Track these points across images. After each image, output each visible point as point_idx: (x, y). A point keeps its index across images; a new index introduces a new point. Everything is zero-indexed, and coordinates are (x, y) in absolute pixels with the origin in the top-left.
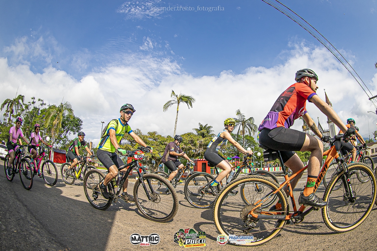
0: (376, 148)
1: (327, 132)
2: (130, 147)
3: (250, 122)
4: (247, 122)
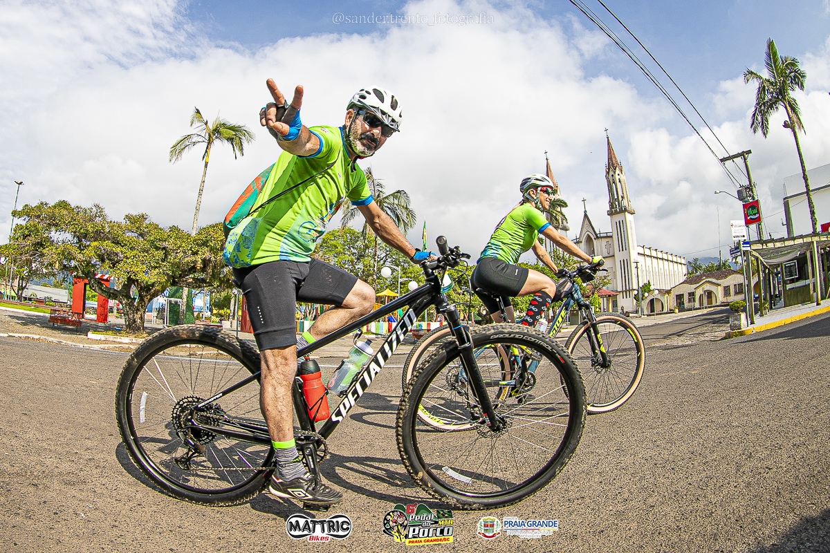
0: (735, 285)
1: (607, 237)
2: (74, 250)
3: (396, 202)
4: (387, 201)
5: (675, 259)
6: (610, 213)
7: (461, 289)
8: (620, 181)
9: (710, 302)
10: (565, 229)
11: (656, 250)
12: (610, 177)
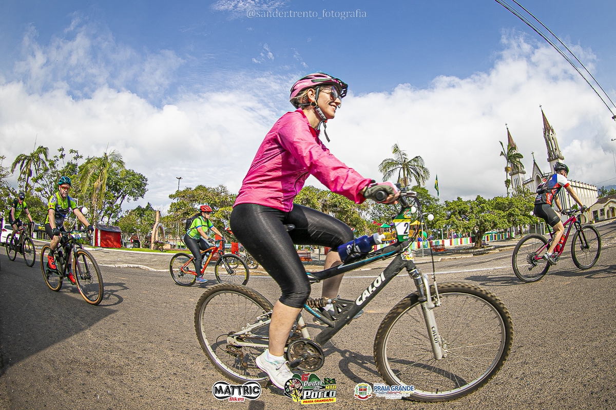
3: (416, 164)
4: (410, 164)
5: (590, 188)
6: (549, 160)
7: (461, 217)
8: (553, 139)
9: (613, 215)
10: (524, 173)
11: (579, 182)
12: (547, 136)
